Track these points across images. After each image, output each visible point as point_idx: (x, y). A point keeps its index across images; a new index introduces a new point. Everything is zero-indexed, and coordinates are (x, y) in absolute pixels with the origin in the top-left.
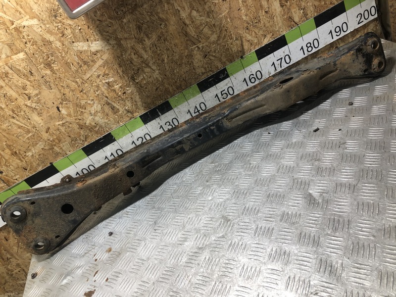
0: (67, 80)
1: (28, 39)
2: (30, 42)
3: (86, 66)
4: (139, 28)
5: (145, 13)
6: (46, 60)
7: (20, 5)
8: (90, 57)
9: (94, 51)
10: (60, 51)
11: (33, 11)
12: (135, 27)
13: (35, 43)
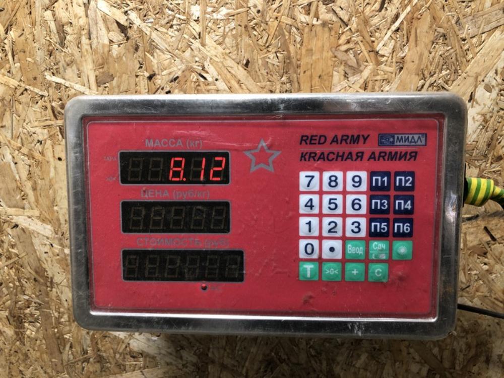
0: (39, 368)
1: (8, 250)
2: (9, 258)
3: (98, 366)
4: (270, 364)
5: (303, 345)
6: (20, 309)
7: (35, 183)
8: (118, 356)
9: (136, 349)
10: (62, 310)
11: (55, 208)
12: (260, 357)
13: (17, 266)
